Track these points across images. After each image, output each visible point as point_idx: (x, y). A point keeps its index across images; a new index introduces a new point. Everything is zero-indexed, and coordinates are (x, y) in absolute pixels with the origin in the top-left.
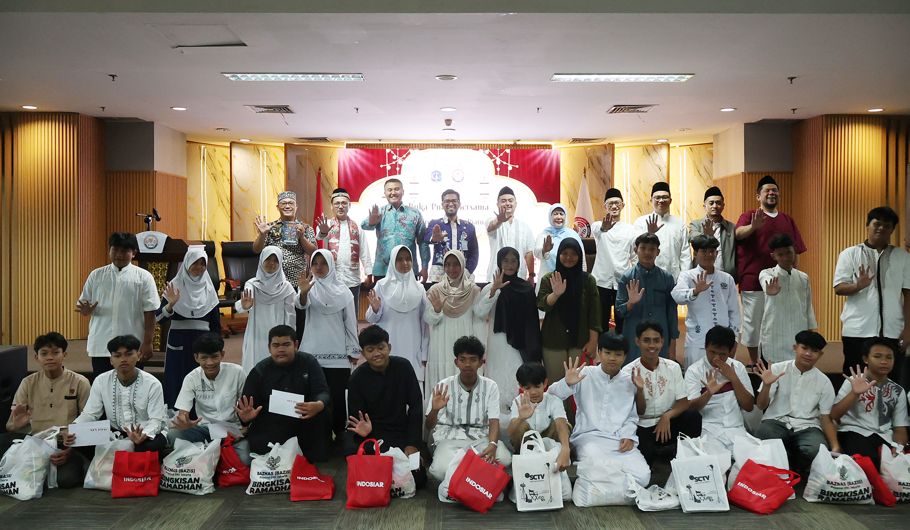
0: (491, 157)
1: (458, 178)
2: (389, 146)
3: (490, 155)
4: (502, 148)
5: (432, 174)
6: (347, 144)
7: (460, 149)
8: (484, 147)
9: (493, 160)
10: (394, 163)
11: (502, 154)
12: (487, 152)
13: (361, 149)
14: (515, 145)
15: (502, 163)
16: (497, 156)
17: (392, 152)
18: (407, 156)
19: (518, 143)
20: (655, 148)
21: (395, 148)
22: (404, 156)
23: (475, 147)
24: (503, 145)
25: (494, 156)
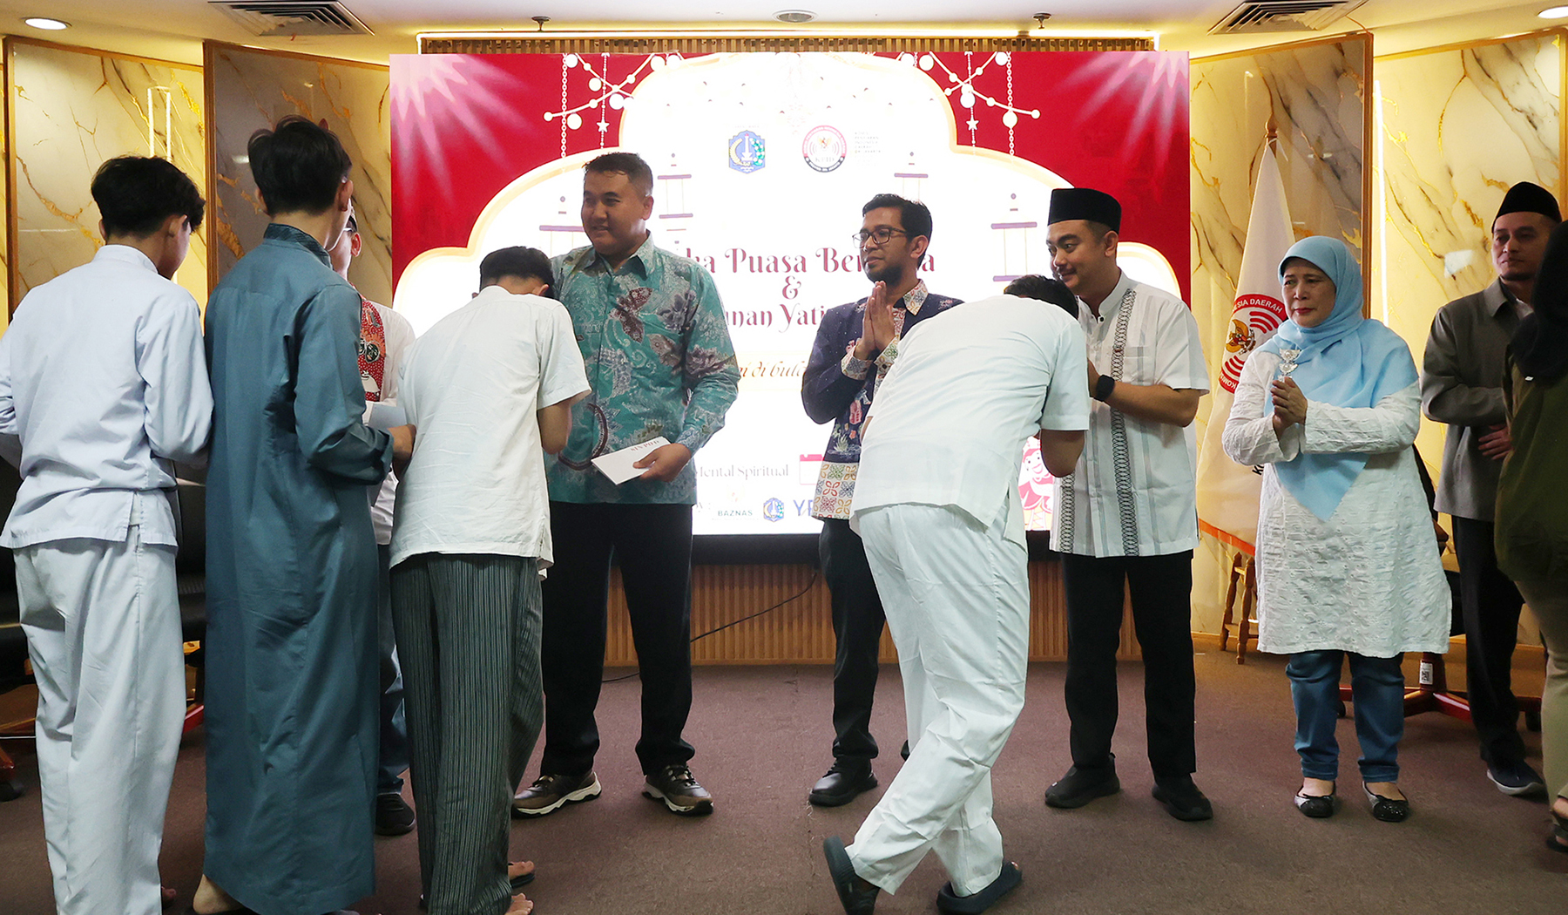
0: (943, 82)
1: (824, 157)
2: (572, 45)
3: (937, 75)
4: (982, 51)
5: (731, 142)
6: (424, 40)
7: (831, 54)
8: (917, 47)
9: (949, 91)
10: (593, 104)
11: (979, 71)
12: (928, 62)
13: (475, 55)
14: (1022, 40)
15: (980, 103)
16: (963, 77)
17: (587, 67)
18: (639, 78)
19: (1035, 32)
20: (1511, 49)
21: (597, 52)
22: (631, 79)
23: (885, 48)
24: (980, 40)
25: (953, 77)
